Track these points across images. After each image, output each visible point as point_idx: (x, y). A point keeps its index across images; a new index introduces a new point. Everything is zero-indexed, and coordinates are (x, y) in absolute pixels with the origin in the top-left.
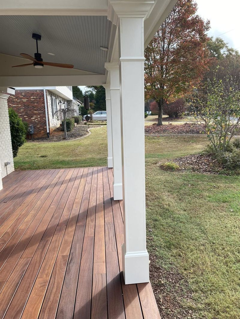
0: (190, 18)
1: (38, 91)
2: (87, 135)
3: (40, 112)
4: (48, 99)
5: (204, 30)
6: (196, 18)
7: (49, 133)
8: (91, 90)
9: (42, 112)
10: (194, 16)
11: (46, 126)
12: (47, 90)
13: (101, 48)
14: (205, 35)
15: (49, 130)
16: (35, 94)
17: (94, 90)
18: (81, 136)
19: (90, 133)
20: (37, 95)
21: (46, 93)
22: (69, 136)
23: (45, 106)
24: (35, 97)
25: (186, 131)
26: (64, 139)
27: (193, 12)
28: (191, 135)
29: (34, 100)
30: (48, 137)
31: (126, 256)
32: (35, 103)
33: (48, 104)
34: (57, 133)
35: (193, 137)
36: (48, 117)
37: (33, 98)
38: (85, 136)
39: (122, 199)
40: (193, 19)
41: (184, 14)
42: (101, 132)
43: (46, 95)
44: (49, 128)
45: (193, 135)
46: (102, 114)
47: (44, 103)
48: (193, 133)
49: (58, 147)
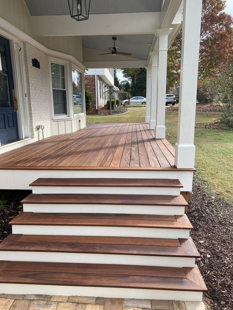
0: (218, 15)
1: (91, 76)
2: (127, 112)
3: (91, 93)
4: (98, 82)
5: (230, 24)
6: (223, 14)
7: (97, 110)
8: (127, 80)
9: (93, 93)
10: (222, 12)
11: (96, 104)
12: (98, 75)
13: (148, 44)
14: (231, 28)
15: (98, 108)
16: (89, 78)
17: (130, 79)
18: (122, 113)
19: (129, 111)
20: (90, 79)
21: (97, 77)
22: (113, 113)
23: (95, 88)
24: (88, 81)
25: (210, 110)
26: (109, 114)
27: (221, 8)
28: (214, 113)
29: (87, 83)
30: (97, 113)
31: (157, 127)
32: (88, 86)
33: (98, 86)
34: (103, 110)
35: (215, 114)
36: (98, 97)
37: (87, 82)
38: (125, 113)
39: (154, 129)
40: (221, 15)
41: (213, 11)
42: (138, 110)
43: (97, 79)
44: (98, 106)
45: (215, 113)
46: (138, 99)
47: (95, 86)
48: (215, 112)
49: (106, 119)
